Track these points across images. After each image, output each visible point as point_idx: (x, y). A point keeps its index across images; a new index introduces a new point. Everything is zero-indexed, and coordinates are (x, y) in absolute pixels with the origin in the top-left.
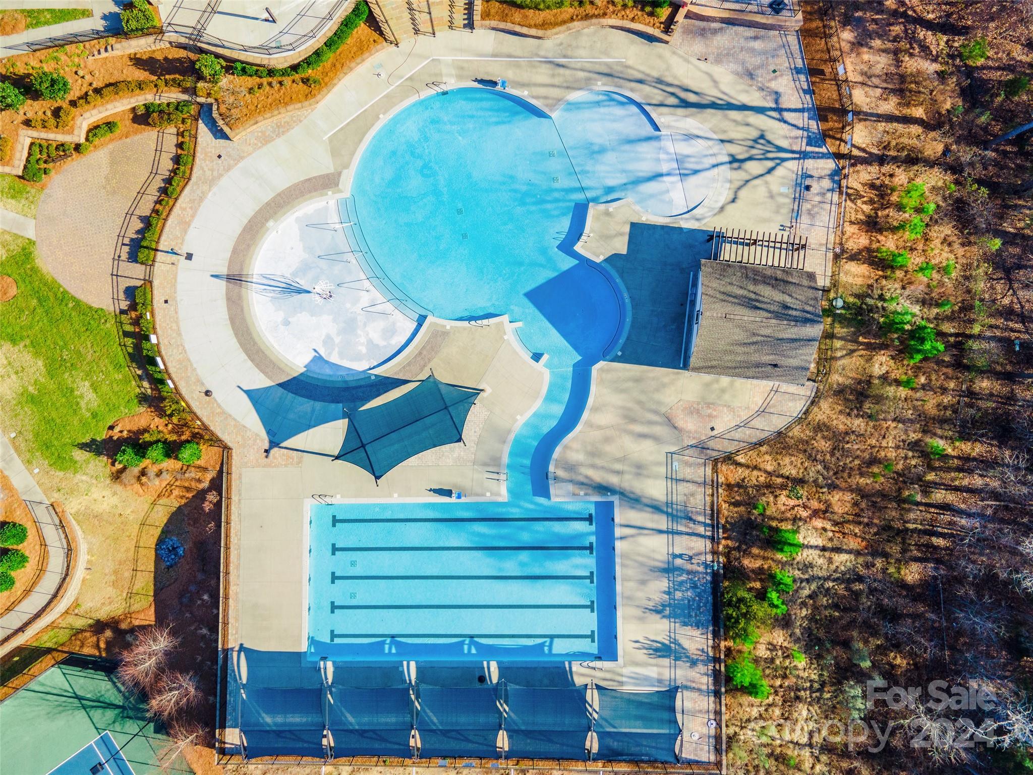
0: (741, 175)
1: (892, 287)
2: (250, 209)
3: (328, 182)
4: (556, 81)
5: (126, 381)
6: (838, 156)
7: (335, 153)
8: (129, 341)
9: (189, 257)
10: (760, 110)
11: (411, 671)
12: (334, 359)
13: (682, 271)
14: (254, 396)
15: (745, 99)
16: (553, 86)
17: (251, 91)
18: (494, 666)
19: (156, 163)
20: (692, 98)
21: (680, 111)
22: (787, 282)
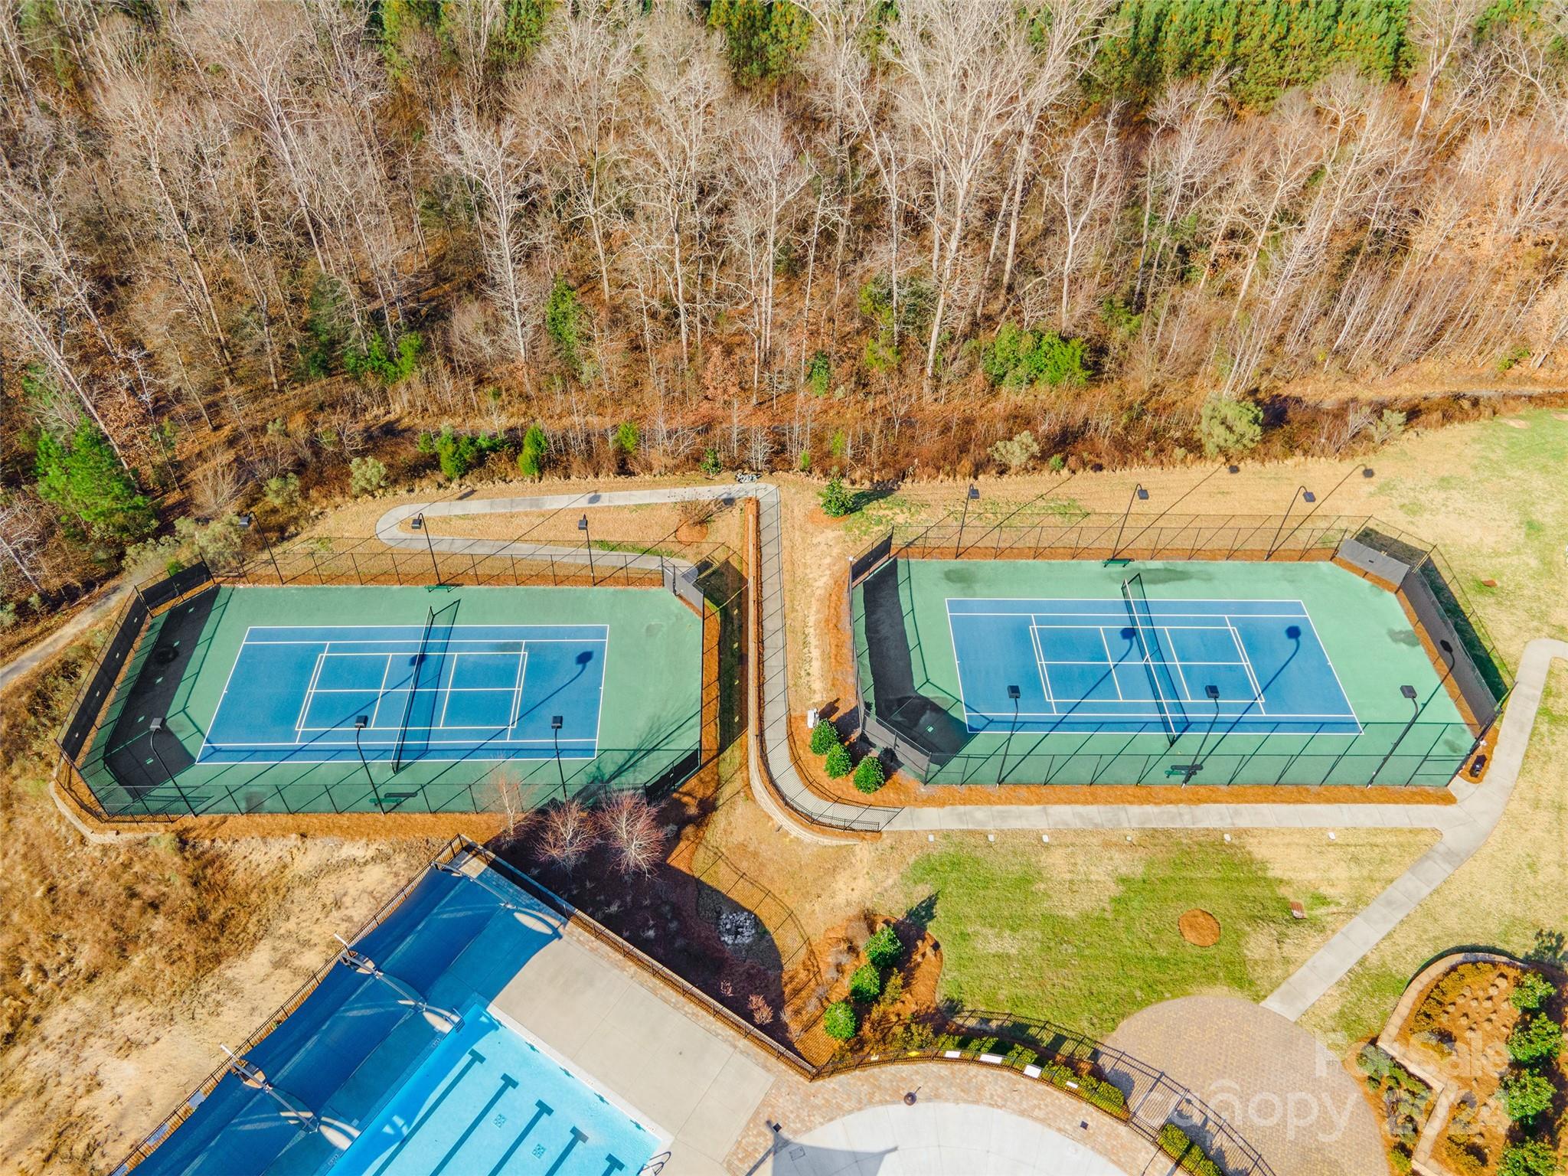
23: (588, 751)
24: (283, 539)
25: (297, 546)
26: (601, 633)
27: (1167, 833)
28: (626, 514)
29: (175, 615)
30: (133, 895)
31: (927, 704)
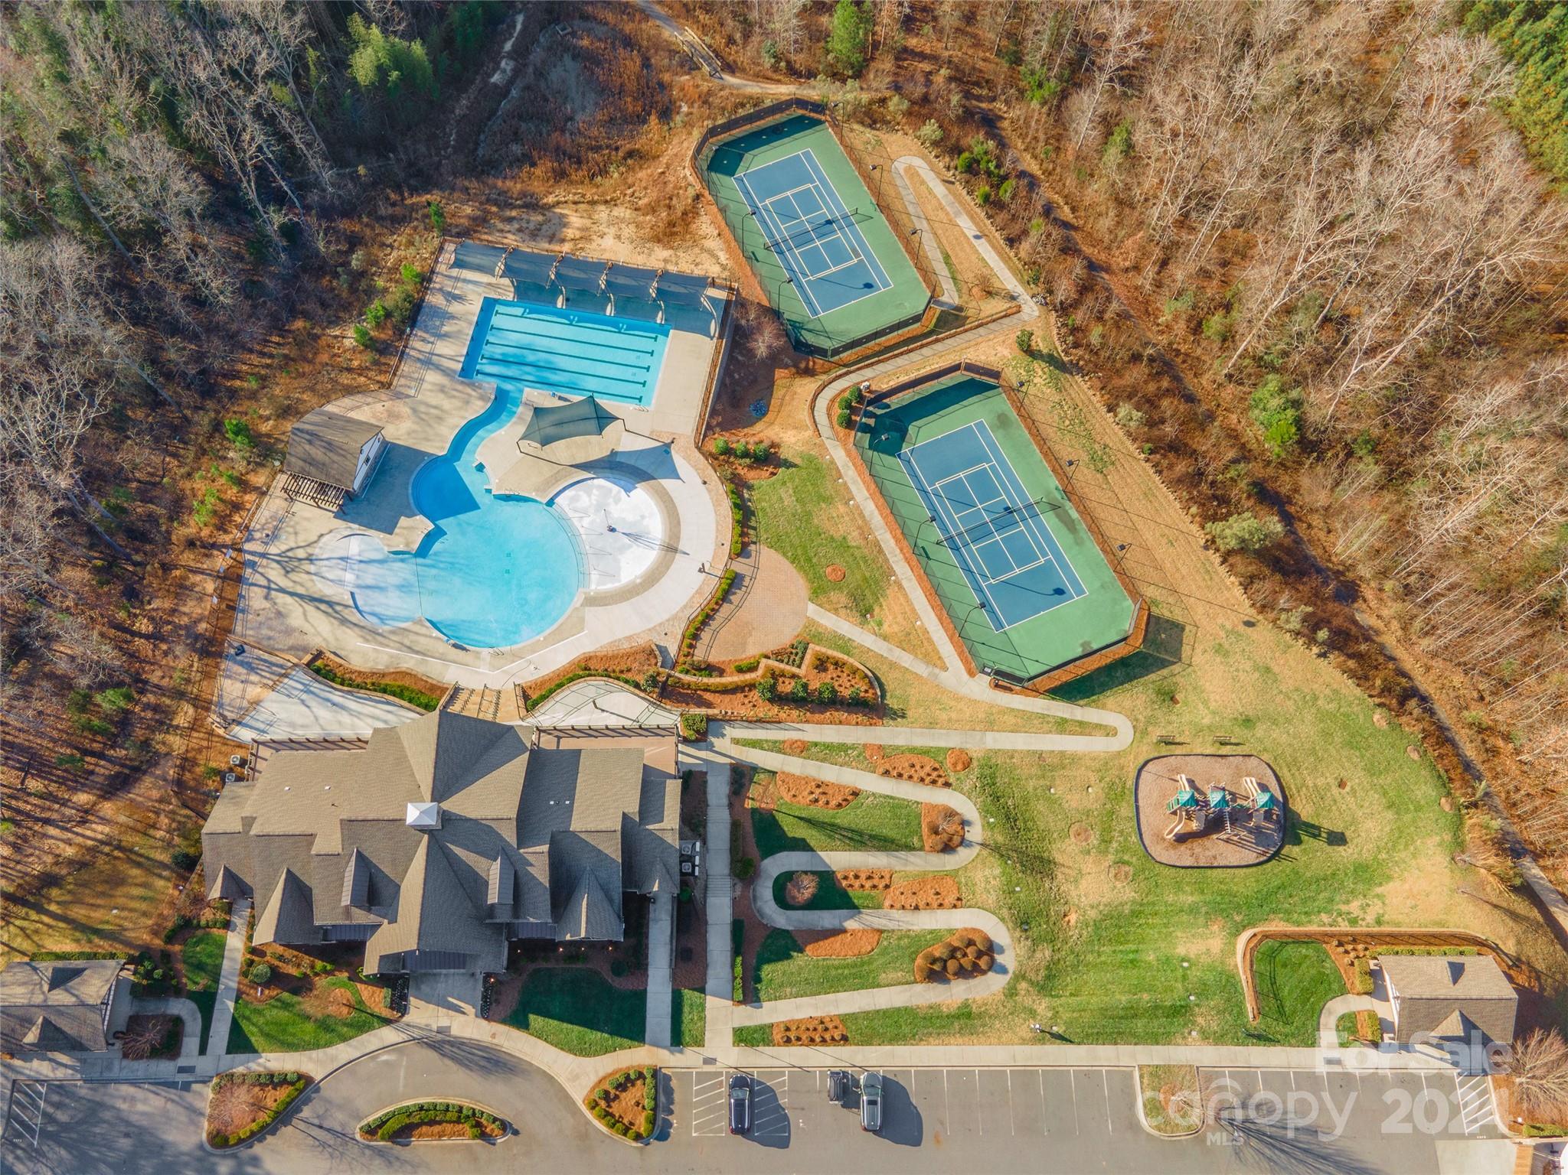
0: (310, 550)
1: (241, 466)
2: (651, 594)
3: (592, 601)
4: (412, 637)
5: (760, 500)
6: (240, 550)
7: (582, 620)
8: (753, 524)
9: (702, 570)
10: (282, 590)
11: (609, 310)
12: (615, 489)
13: (368, 500)
14: (674, 474)
15: (288, 599)
16: (417, 634)
17: (629, 670)
18: (559, 305)
19: (713, 638)
20: (323, 607)
21: (335, 599)
22: (305, 461)
23: (815, 313)
24: (870, 126)
25: (869, 134)
26: (886, 284)
27: (881, 551)
28: (974, 257)
29: (802, 118)
30: (671, 199)
31: (903, 433)
